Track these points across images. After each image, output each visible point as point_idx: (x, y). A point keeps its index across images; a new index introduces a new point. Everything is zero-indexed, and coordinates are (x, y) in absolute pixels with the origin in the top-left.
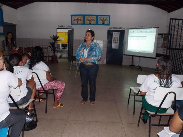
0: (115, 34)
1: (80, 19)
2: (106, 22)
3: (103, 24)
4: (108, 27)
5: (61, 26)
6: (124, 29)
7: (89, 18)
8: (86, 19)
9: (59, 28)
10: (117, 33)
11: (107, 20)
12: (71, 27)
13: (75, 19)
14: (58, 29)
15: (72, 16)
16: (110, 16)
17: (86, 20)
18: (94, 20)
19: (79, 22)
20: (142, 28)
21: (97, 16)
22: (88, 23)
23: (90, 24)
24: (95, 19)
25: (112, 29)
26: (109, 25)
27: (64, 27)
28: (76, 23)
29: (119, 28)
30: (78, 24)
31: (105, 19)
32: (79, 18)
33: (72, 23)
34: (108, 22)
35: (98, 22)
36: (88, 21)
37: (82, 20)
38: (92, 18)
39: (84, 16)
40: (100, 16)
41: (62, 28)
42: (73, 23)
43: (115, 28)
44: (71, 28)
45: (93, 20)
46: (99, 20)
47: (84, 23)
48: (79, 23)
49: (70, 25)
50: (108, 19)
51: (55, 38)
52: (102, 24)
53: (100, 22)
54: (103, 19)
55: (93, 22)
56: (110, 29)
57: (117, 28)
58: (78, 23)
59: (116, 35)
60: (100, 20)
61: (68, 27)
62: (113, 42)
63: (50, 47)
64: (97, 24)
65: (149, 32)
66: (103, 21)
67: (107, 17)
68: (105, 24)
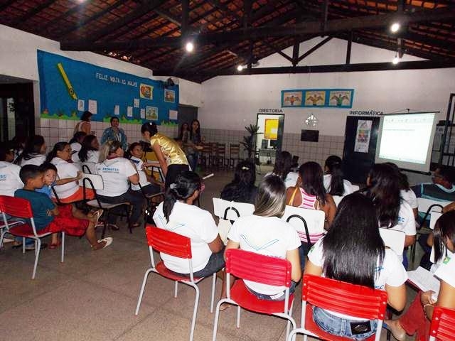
0: (363, 124)
1: (297, 98)
2: (345, 102)
3: (339, 105)
4: (350, 110)
5: (264, 110)
6: (381, 114)
7: (313, 96)
8: (307, 96)
9: (261, 113)
11: (347, 98)
12: (281, 111)
13: (288, 98)
14: (259, 116)
15: (283, 92)
16: (353, 91)
17: (308, 99)
18: (322, 99)
20: (409, 112)
21: (328, 91)
22: (311, 103)
23: (315, 106)
24: (323, 96)
25: (357, 115)
26: (351, 107)
27: (269, 111)
28: (290, 104)
29: (371, 113)
30: (292, 106)
31: (342, 96)
33: (282, 104)
34: (349, 102)
35: (330, 102)
36: (310, 101)
37: (301, 99)
38: (318, 96)
39: (304, 92)
40: (334, 92)
41: (266, 113)
42: (284, 105)
43: (363, 113)
44: (282, 113)
45: (320, 98)
46: (331, 98)
47: (303, 105)
49: (279, 108)
50: (349, 97)
51: (253, 130)
52: (336, 105)
53: (334, 102)
54: (338, 97)
55: (318, 103)
56: (352, 115)
57: (367, 113)
58: (292, 104)
59: (364, 127)
60: (333, 98)
61: (276, 111)
62: (357, 139)
63: (244, 144)
64: (327, 105)
66: (338, 100)
67: (348, 92)
68: (343, 105)
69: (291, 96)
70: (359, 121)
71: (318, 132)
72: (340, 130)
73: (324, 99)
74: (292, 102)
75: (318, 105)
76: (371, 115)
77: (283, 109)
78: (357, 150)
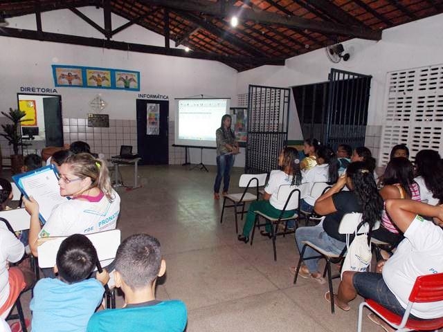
0: (151, 107)
1: (76, 76)
2: (132, 85)
3: (127, 88)
4: (137, 93)
5: (28, 89)
6: (167, 97)
7: (96, 75)
8: (89, 76)
9: (23, 92)
10: (154, 105)
11: (134, 81)
12: (55, 91)
13: (63, 75)
15: (54, 67)
16: (139, 73)
17: (90, 79)
18: (107, 80)
19: (74, 82)
20: (203, 97)
21: (113, 71)
23: (100, 87)
24: (109, 77)
25: (146, 98)
26: (138, 90)
27: (37, 90)
29: (158, 97)
30: (70, 86)
31: (129, 78)
32: (73, 74)
33: (56, 83)
34: (137, 85)
35: (117, 83)
36: (93, 81)
38: (102, 76)
39: (84, 69)
40: (119, 73)
41: (32, 92)
42: (58, 84)
43: (151, 96)
44: (55, 93)
45: (104, 78)
46: (117, 79)
47: (85, 85)
48: (73, 84)
49: (52, 87)
50: (136, 78)
51: (16, 116)
52: (123, 87)
53: (121, 84)
54: (125, 78)
55: (104, 83)
56: (141, 98)
57: (155, 96)
58: (70, 83)
59: (153, 111)
60: (119, 79)
61: (48, 90)
62: (148, 122)
63: (5, 136)
64: (113, 86)
65: (215, 106)
66: (125, 81)
67: (134, 74)
68: (131, 87)
70: (149, 105)
71: (107, 116)
72: (132, 114)
73: (109, 79)
74: (70, 81)
75: (103, 86)
76: (158, 99)
77: (57, 89)
78: (149, 132)
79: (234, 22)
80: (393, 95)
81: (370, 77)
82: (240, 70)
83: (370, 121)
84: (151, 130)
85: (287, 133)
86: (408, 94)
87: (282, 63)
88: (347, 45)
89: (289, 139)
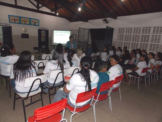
1: (17, 20)
2: (37, 24)
3: (35, 25)
6: (48, 29)
7: (24, 20)
8: (22, 20)
10: (44, 31)
11: (37, 23)
12: (9, 24)
13: (12, 19)
15: (9, 16)
16: (39, 20)
17: (22, 21)
18: (28, 22)
19: (16, 22)
20: (62, 30)
21: (30, 19)
22: (24, 23)
23: (25, 24)
24: (28, 20)
25: (41, 29)
26: (39, 26)
27: (2, 24)
28: (14, 22)
30: (15, 23)
31: (36, 21)
32: (16, 19)
36: (23, 22)
37: (19, 20)
38: (26, 20)
39: (20, 17)
40: (32, 19)
42: (11, 22)
43: (43, 28)
44: (9, 25)
45: (27, 21)
46: (31, 22)
47: (20, 23)
49: (8, 23)
50: (38, 22)
53: (33, 23)
55: (27, 23)
57: (44, 28)
59: (43, 34)
60: (32, 22)
61: (7, 24)
62: (42, 37)
64: (30, 24)
67: (37, 20)
69: (14, 19)
70: (42, 31)
71: (28, 34)
72: (36, 34)
73: (29, 21)
74: (15, 21)
76: (45, 29)
77: (10, 24)
78: (42, 41)
79: (80, 9)
80: (119, 34)
81: (114, 29)
82: (71, 21)
83: (113, 40)
84: (43, 40)
85: (88, 42)
86: (123, 34)
87: (87, 21)
88: (108, 19)
89: (89, 44)
